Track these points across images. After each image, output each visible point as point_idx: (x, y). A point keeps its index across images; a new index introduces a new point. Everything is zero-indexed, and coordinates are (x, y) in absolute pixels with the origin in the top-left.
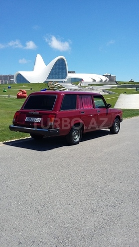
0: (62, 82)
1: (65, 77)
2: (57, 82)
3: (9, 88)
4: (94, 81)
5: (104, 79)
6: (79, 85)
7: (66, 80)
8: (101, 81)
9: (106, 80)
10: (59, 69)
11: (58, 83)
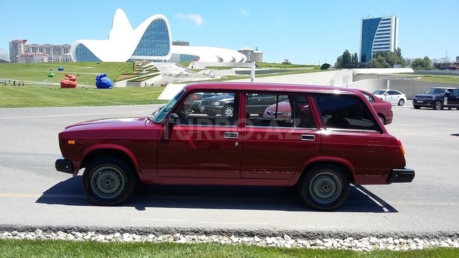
0: (161, 61)
1: (166, 53)
2: (151, 61)
3: (60, 70)
4: (221, 60)
5: (239, 57)
6: (190, 67)
7: (168, 57)
8: (234, 60)
9: (242, 60)
10: (156, 38)
11: (152, 64)
